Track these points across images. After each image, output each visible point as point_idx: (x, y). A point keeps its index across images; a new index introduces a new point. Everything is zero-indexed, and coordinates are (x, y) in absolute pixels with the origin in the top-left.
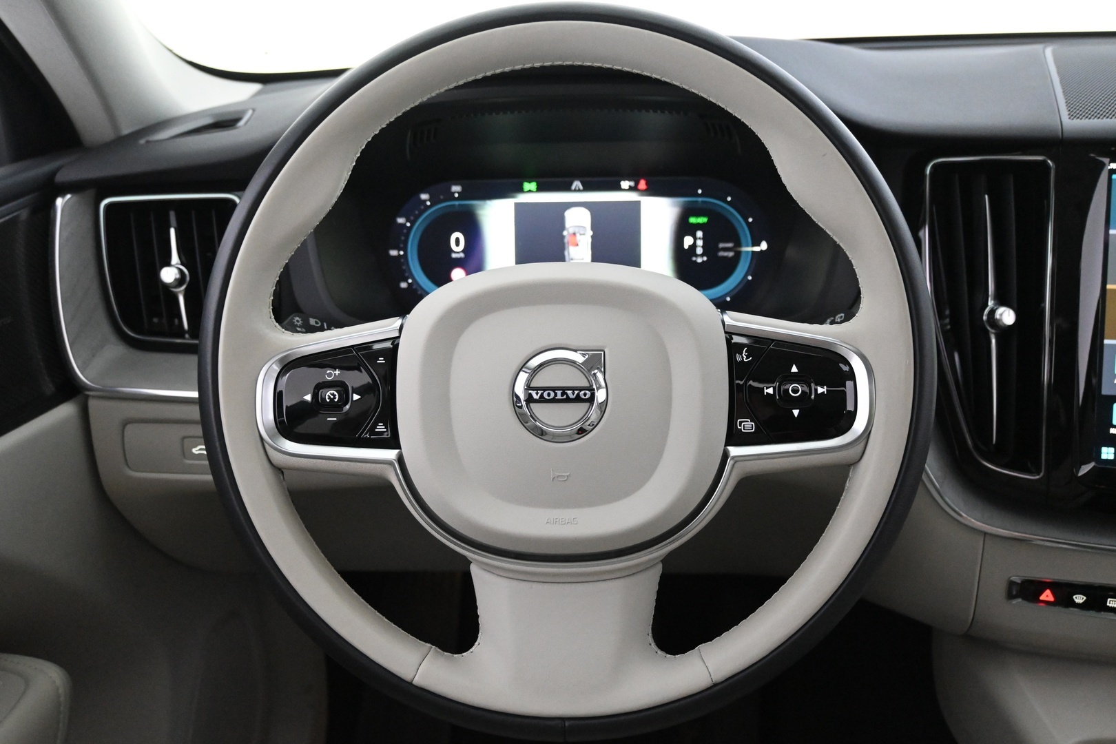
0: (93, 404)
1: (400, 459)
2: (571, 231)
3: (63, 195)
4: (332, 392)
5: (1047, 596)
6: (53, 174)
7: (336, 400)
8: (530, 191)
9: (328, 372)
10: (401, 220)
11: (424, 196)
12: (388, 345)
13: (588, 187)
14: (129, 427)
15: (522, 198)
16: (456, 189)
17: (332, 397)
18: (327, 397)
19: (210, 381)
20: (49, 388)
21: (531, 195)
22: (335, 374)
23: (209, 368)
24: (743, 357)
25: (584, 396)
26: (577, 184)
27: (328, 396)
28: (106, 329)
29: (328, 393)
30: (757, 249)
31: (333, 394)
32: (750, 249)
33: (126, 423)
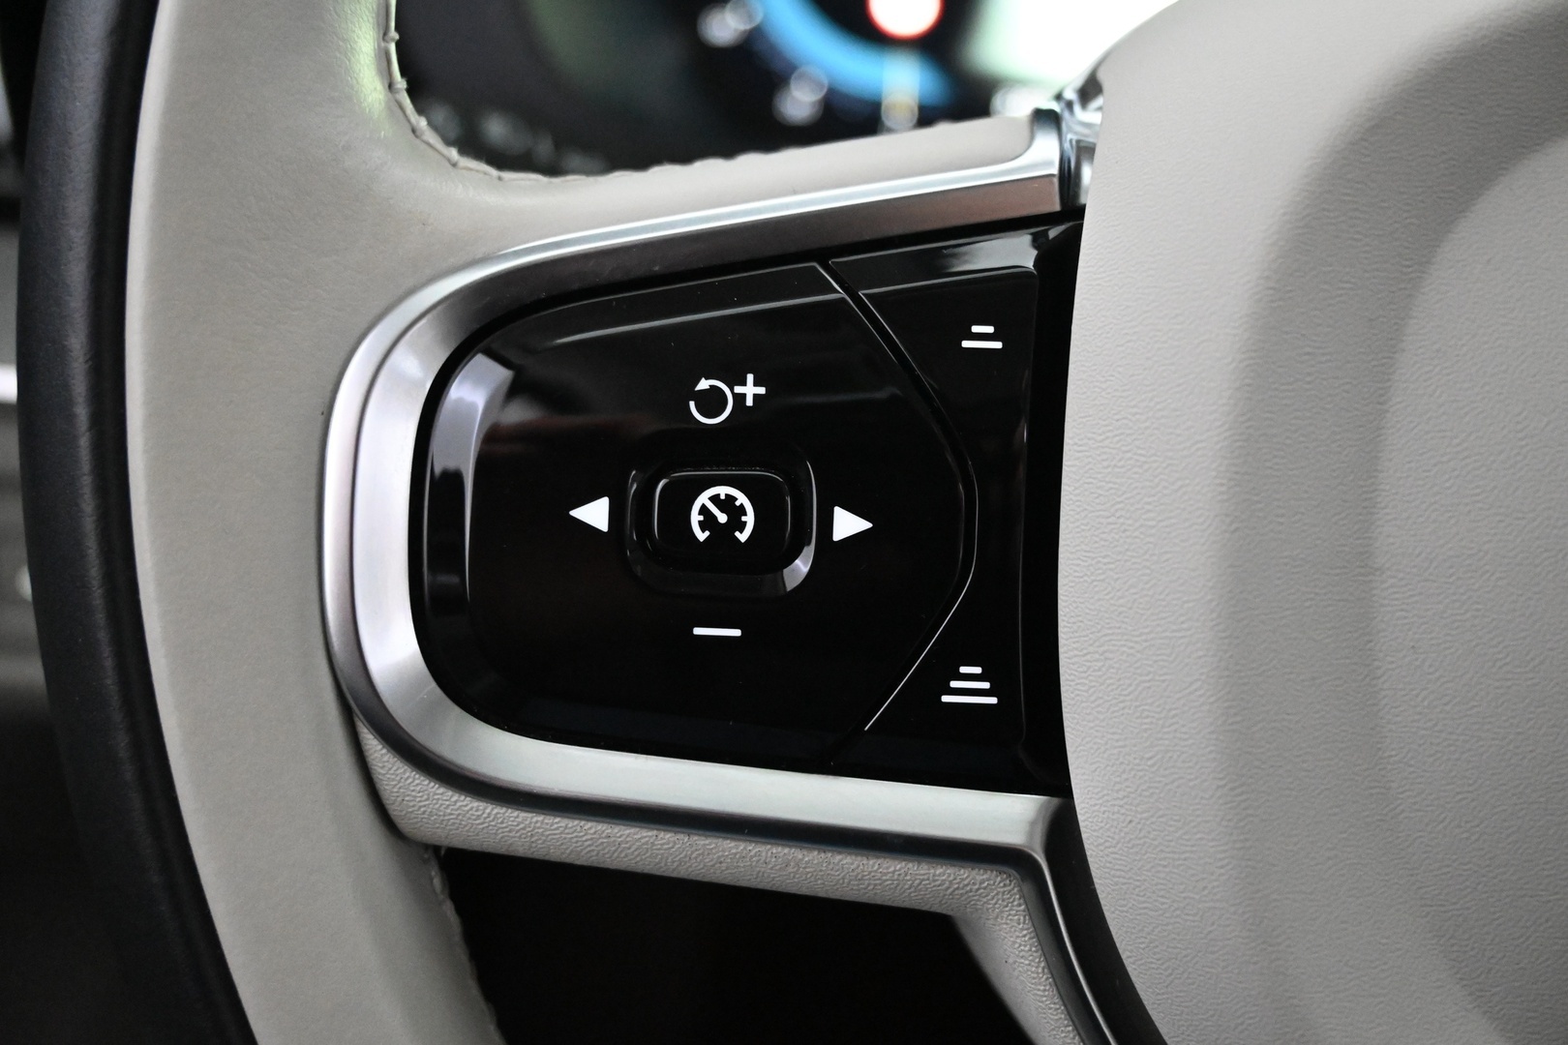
1: (1063, 831)
4: (723, 491)
7: (743, 537)
9: (704, 384)
12: (1017, 252)
17: (722, 518)
18: (696, 518)
19: (82, 412)
22: (740, 399)
23: (77, 342)
27: (704, 510)
29: (703, 499)
31: (726, 504)
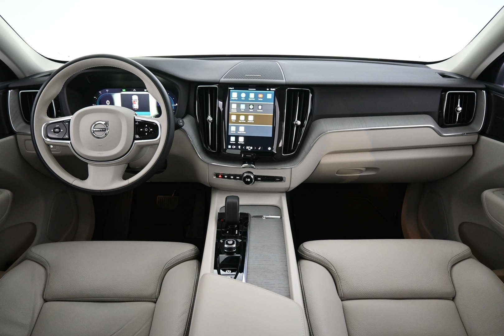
0: (18, 136)
1: (71, 143)
2: (134, 100)
3: (10, 90)
5: (220, 176)
6: (8, 85)
8: (124, 91)
10: (95, 97)
11: (100, 92)
13: (137, 91)
14: (26, 141)
15: (122, 93)
16: (107, 90)
20: (8, 132)
21: (124, 92)
22: (58, 126)
24: (137, 123)
25: (104, 130)
26: (134, 90)
28: (21, 120)
30: (175, 105)
31: (57, 130)
32: (174, 105)
33: (26, 140)
